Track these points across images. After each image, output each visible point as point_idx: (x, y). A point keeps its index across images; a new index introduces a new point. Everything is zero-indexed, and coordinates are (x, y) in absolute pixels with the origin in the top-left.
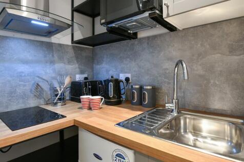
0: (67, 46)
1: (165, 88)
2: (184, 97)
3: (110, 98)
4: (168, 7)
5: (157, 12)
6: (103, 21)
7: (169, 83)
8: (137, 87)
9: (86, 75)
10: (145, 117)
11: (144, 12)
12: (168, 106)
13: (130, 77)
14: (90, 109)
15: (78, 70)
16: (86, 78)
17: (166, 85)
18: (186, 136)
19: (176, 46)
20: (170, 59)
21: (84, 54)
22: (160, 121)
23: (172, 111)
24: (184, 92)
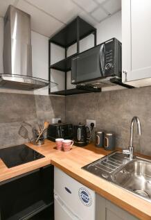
0: (46, 96)
1: (123, 135)
2: (139, 144)
3: (78, 141)
4: (126, 74)
5: (117, 77)
6: (73, 81)
7: (127, 131)
8: (100, 133)
9: (59, 119)
10: (105, 160)
11: (106, 77)
12: (125, 152)
13: (95, 123)
14: (63, 150)
15: (53, 115)
16: (60, 122)
17: (124, 132)
18: (139, 178)
19: (133, 100)
20: (128, 111)
21: (59, 102)
22: (118, 166)
23: (129, 156)
24: (139, 140)
